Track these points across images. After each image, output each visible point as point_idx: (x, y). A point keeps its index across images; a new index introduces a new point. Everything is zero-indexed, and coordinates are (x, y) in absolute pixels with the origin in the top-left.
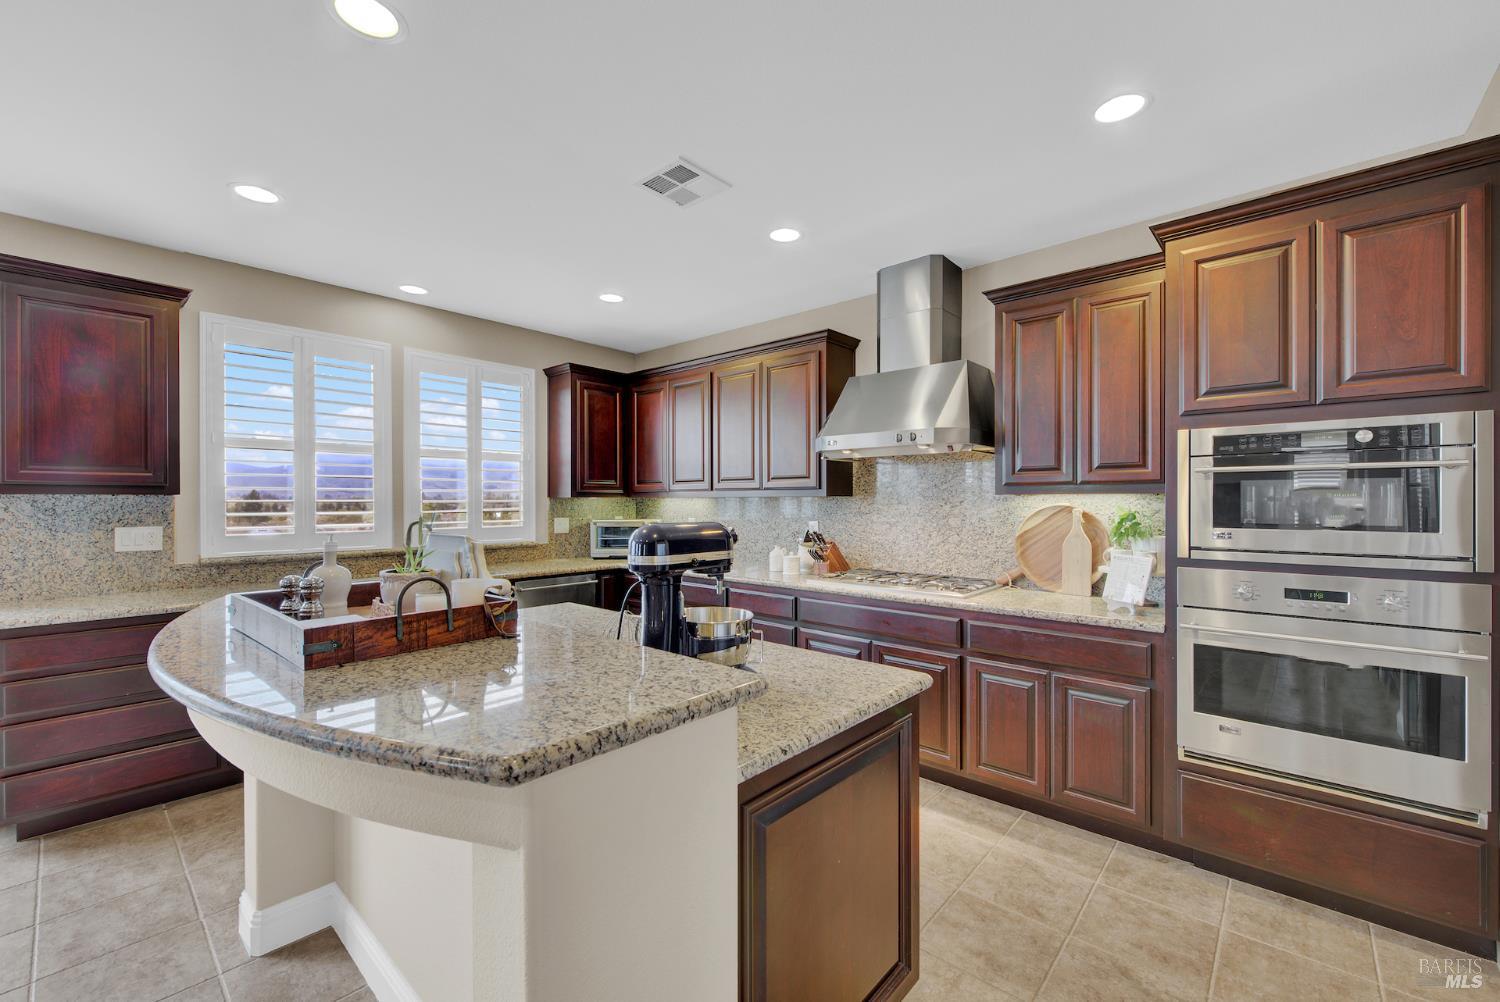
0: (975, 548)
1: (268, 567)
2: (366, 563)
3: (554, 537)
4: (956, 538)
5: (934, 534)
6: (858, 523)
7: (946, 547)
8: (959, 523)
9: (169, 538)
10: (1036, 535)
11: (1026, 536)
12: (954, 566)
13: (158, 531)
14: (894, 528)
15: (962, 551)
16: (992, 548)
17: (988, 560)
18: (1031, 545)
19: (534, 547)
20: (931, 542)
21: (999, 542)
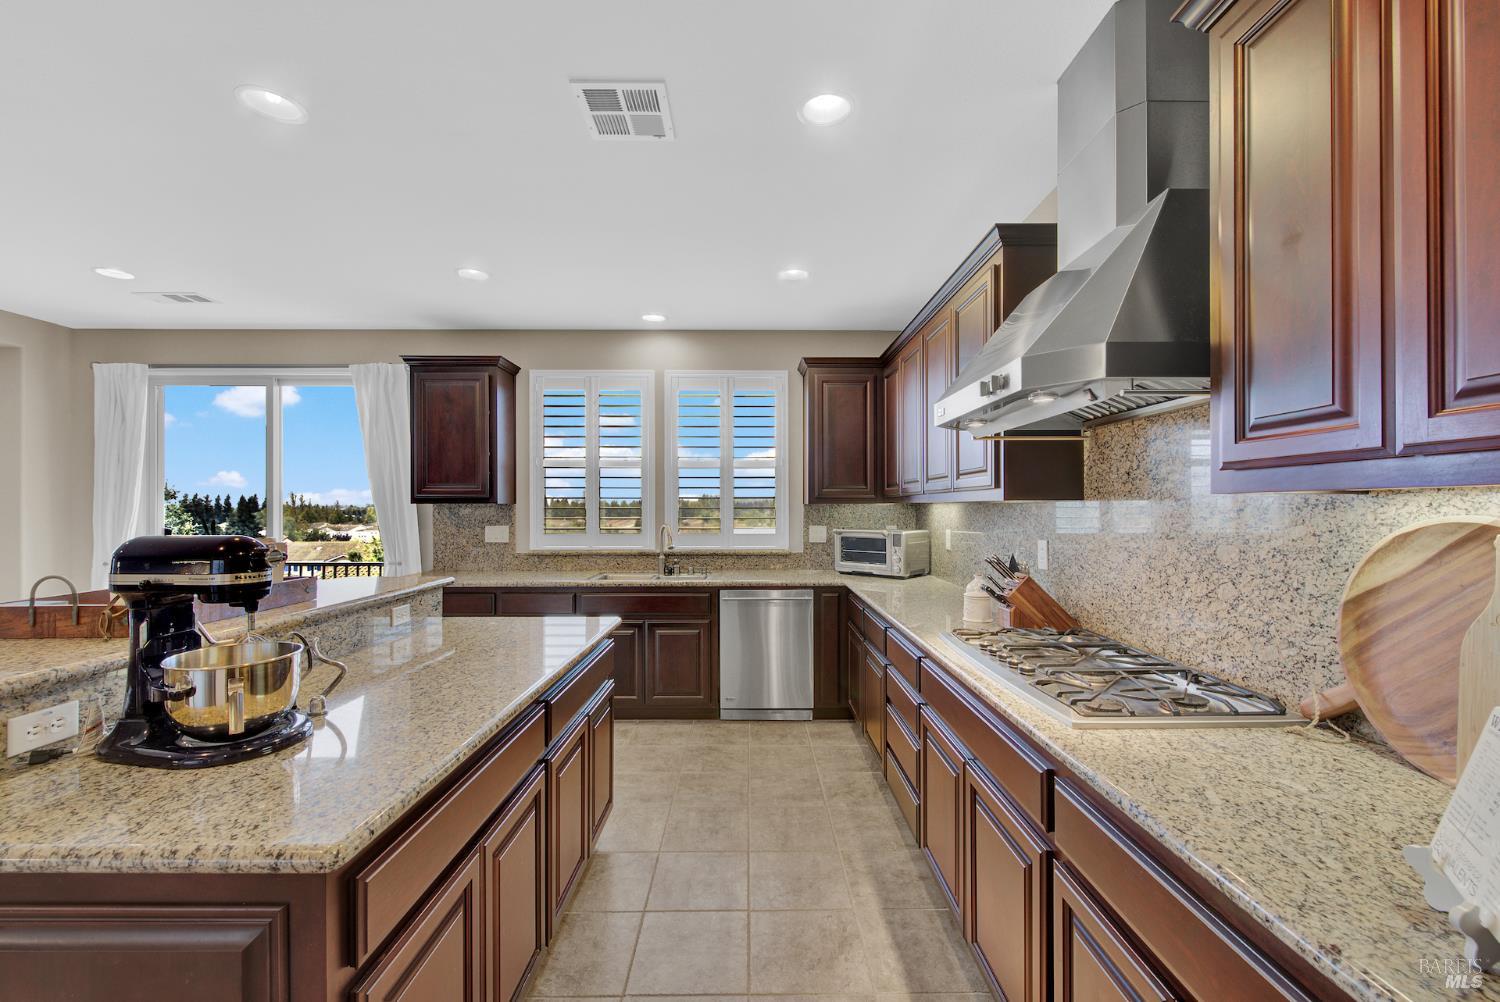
0: (1266, 618)
1: (568, 559)
2: (634, 561)
3: (809, 546)
4: (1227, 592)
5: (1193, 577)
6: (1089, 546)
7: (1214, 607)
8: (1235, 556)
9: (512, 534)
10: (1402, 604)
11: (1371, 604)
12: (1224, 652)
13: (505, 529)
14: (1134, 560)
15: (1243, 621)
16: (1301, 623)
17: (1293, 652)
18: (1380, 632)
19: (786, 556)
20: (1187, 595)
21: (1318, 611)
